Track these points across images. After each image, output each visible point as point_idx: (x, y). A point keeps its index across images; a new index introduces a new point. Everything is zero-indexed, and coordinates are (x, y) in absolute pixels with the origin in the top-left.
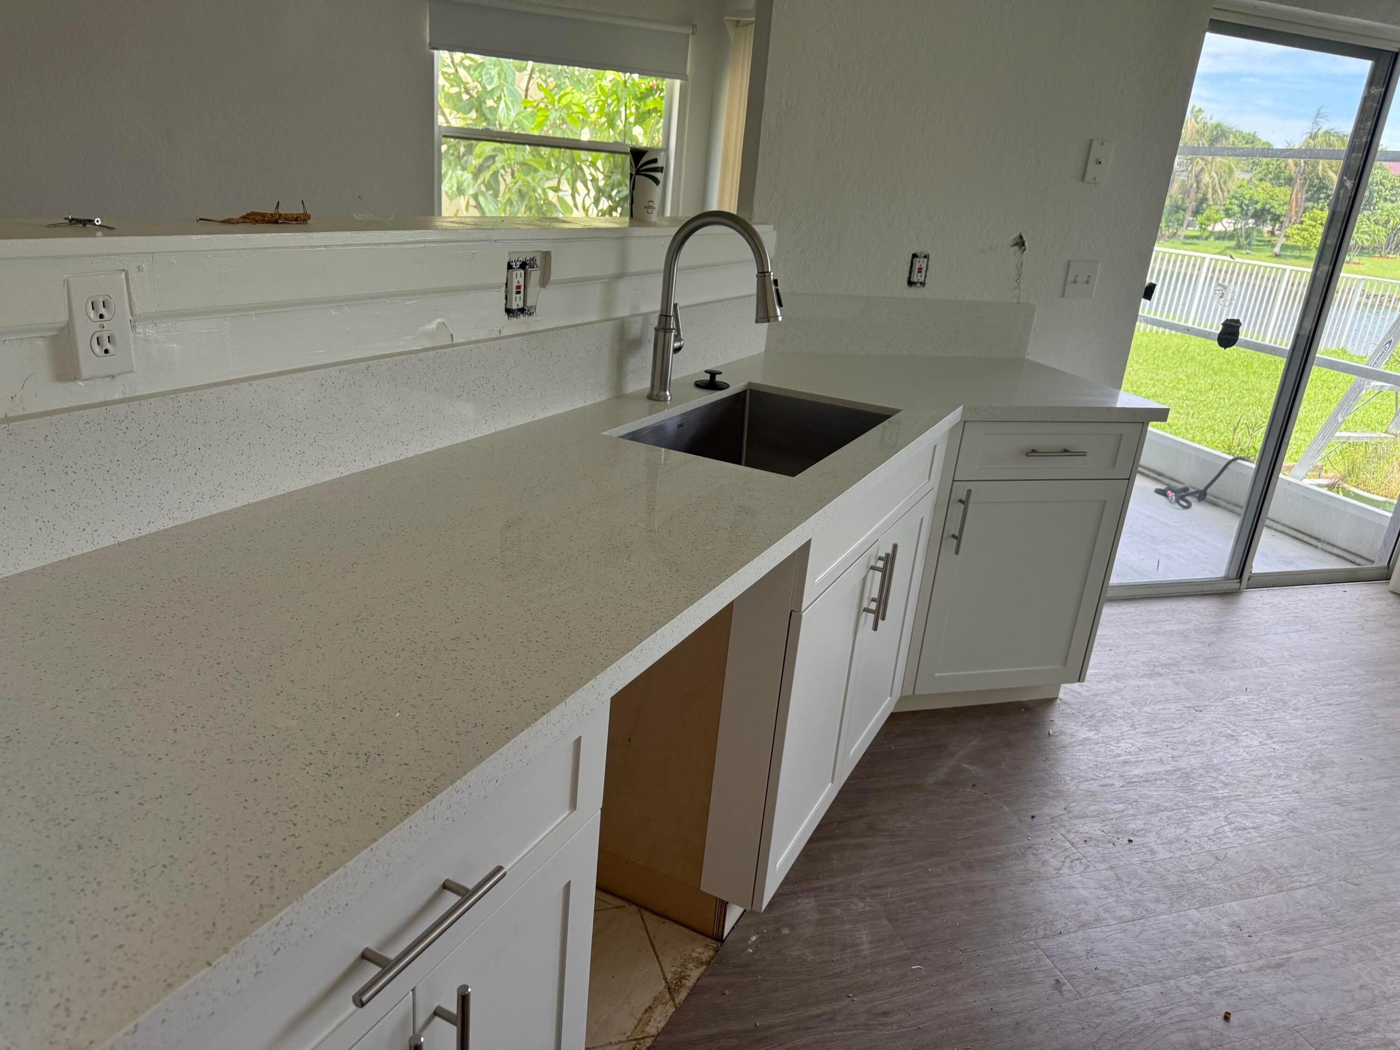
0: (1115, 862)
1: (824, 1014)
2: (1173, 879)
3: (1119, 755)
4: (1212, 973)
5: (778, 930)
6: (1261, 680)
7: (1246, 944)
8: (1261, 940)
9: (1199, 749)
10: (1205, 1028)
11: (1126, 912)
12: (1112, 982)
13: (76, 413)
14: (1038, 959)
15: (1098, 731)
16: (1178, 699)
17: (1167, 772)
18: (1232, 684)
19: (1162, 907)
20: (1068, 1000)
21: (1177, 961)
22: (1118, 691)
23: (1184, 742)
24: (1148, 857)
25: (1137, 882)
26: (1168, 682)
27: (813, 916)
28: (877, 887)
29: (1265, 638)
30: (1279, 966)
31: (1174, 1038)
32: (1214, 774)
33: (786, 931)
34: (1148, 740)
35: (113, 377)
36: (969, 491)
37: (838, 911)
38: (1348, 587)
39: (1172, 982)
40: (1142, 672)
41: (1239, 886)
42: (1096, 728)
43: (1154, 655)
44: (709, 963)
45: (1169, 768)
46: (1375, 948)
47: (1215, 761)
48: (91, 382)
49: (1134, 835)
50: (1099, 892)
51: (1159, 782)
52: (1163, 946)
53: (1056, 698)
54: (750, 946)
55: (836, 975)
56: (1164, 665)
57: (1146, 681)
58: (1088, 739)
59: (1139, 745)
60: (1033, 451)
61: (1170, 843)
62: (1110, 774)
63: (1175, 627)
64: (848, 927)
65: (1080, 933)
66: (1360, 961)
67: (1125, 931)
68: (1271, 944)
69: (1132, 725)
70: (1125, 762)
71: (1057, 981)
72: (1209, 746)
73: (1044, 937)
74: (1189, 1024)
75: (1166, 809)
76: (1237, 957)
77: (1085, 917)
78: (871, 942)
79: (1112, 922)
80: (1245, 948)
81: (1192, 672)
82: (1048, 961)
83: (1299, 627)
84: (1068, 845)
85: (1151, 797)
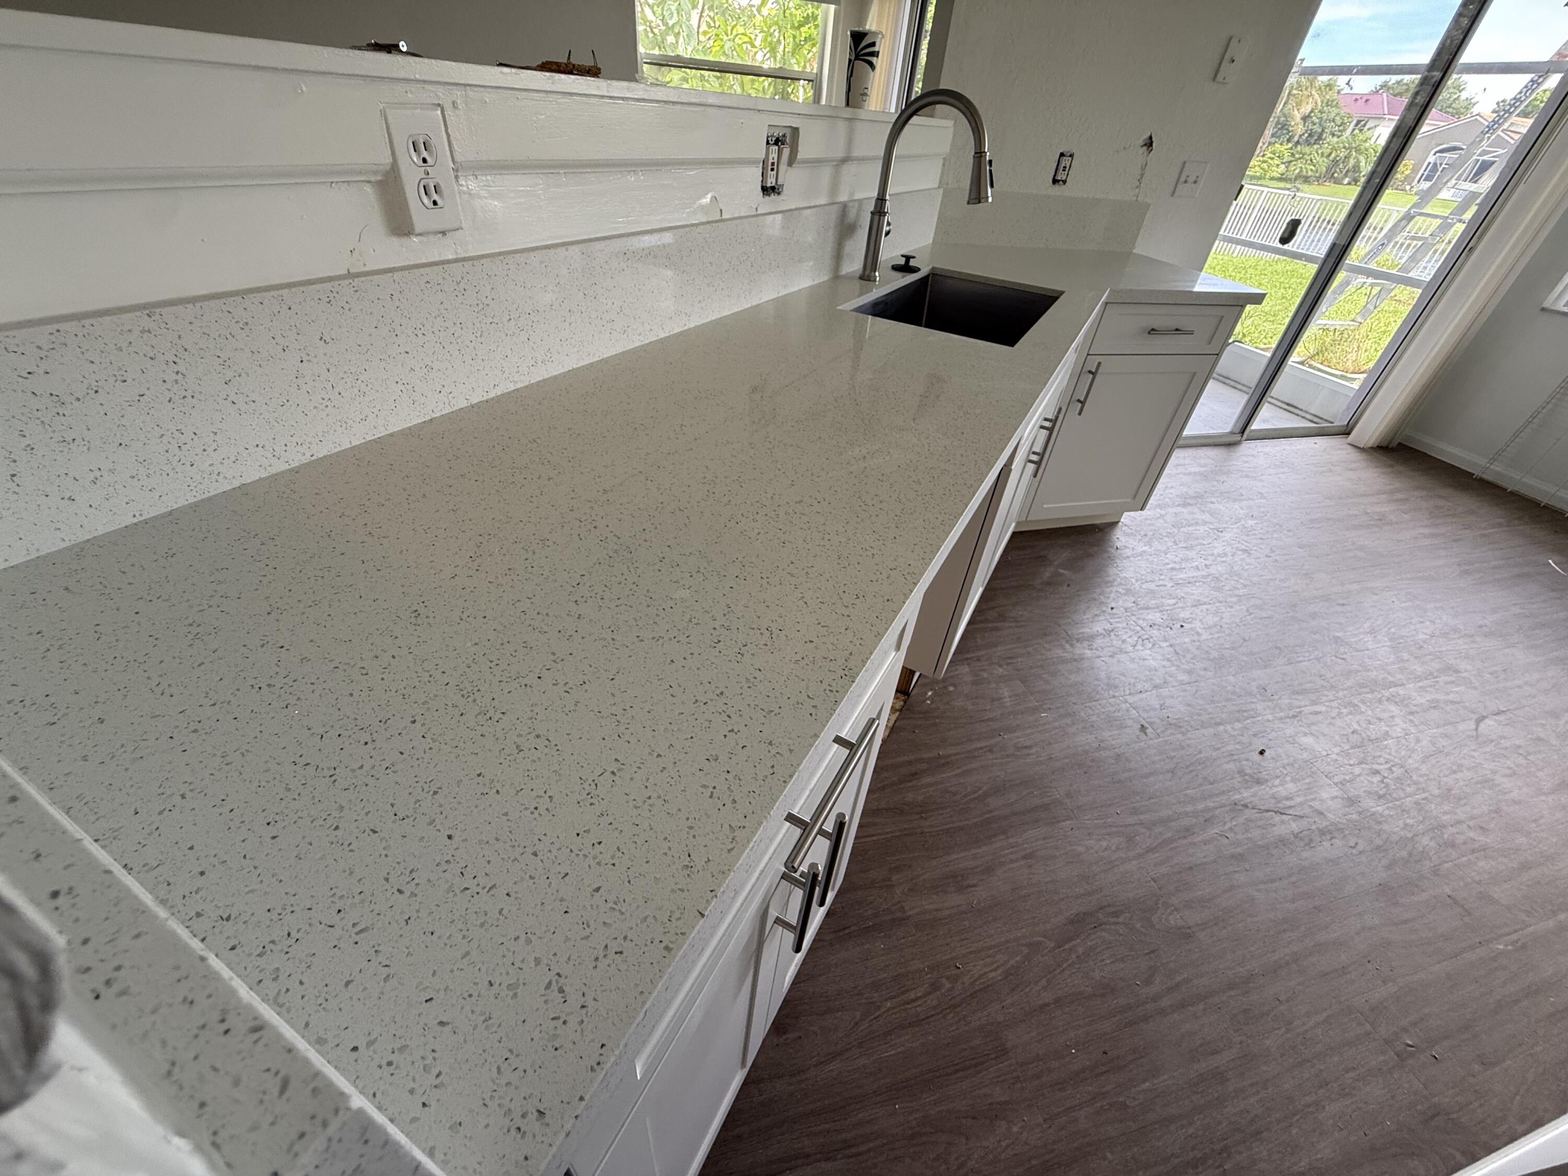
0: (1173, 641)
1: (986, 747)
2: (1214, 654)
3: (1168, 564)
4: (1248, 721)
5: (946, 687)
6: (1262, 509)
7: (1270, 700)
8: (1280, 698)
9: (1224, 559)
10: (1247, 760)
11: (1184, 677)
12: (1180, 727)
13: (415, 271)
14: (1128, 711)
15: (1151, 547)
16: (1205, 523)
17: (1203, 577)
18: (1241, 511)
19: (1210, 674)
20: (1151, 739)
21: (1223, 713)
22: (1162, 516)
23: (1213, 555)
24: (1196, 638)
25: (1189, 656)
26: (1196, 510)
27: (969, 678)
28: (1010, 658)
29: (1262, 478)
30: (1294, 717)
31: (1226, 766)
32: (1236, 578)
33: (951, 689)
34: (1187, 553)
35: (444, 233)
36: (1099, 364)
37: (985, 675)
38: (1317, 439)
39: (1222, 728)
40: (1177, 503)
41: (1261, 659)
42: (1149, 543)
43: (1185, 490)
44: (901, 710)
45: (1203, 573)
46: (1360, 704)
47: (1235, 569)
48: (424, 239)
49: (1184, 622)
50: (1165, 663)
51: (1197, 584)
52: (1212, 702)
53: (1118, 522)
54: (928, 699)
55: (989, 720)
56: (1191, 498)
57: (1180, 509)
58: (1144, 552)
59: (1181, 556)
60: (1153, 330)
61: (1210, 628)
62: (1162, 577)
63: (1198, 469)
64: (993, 685)
65: (1154, 692)
66: (1350, 713)
67: (1185, 691)
68: (1287, 701)
69: (1174, 542)
70: (1173, 569)
71: (1142, 726)
72: (1230, 557)
73: (1130, 694)
74: (1236, 757)
75: (1205, 603)
76: (1265, 710)
77: (1158, 681)
78: (1010, 697)
79: (1175, 684)
80: (1270, 704)
81: (1212, 503)
82: (1134, 711)
83: (1286, 470)
84: (1138, 628)
85: (1193, 594)
